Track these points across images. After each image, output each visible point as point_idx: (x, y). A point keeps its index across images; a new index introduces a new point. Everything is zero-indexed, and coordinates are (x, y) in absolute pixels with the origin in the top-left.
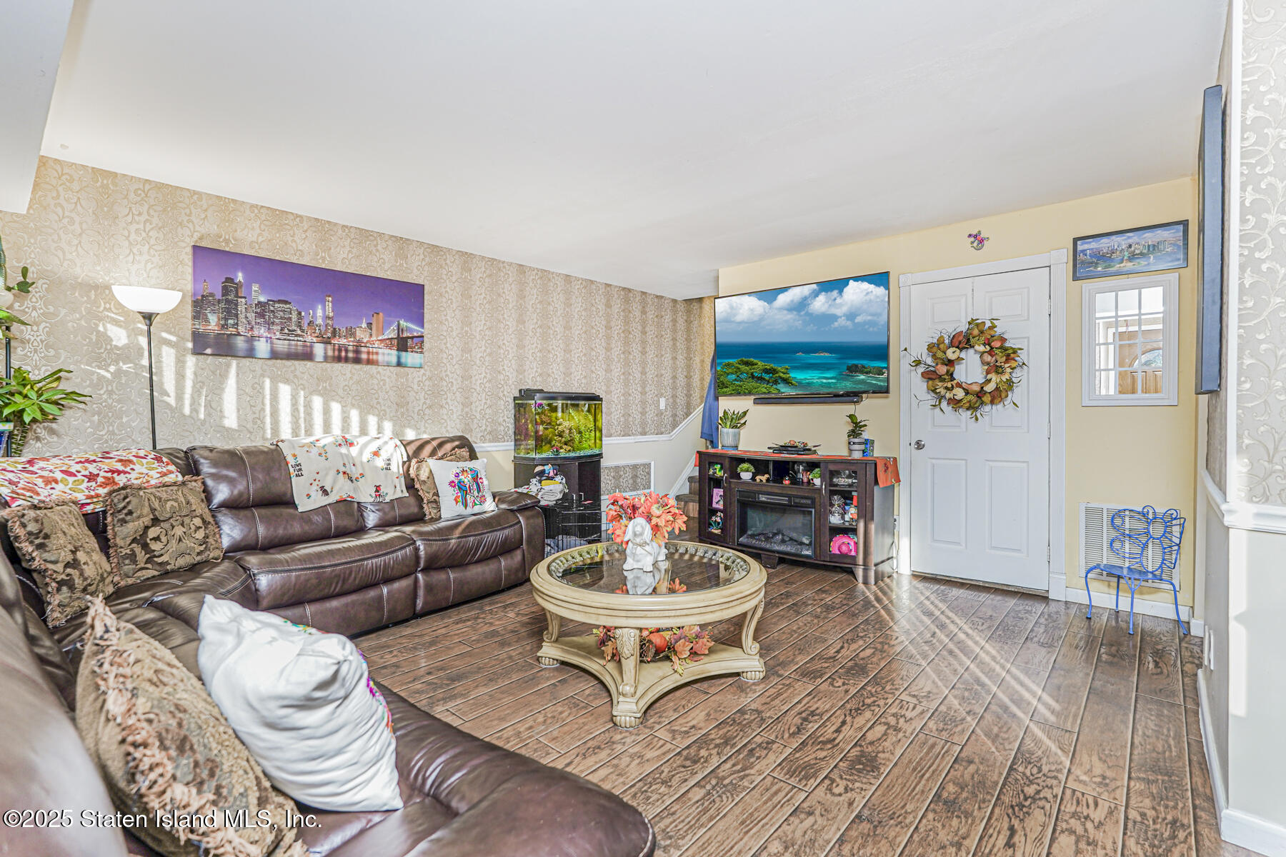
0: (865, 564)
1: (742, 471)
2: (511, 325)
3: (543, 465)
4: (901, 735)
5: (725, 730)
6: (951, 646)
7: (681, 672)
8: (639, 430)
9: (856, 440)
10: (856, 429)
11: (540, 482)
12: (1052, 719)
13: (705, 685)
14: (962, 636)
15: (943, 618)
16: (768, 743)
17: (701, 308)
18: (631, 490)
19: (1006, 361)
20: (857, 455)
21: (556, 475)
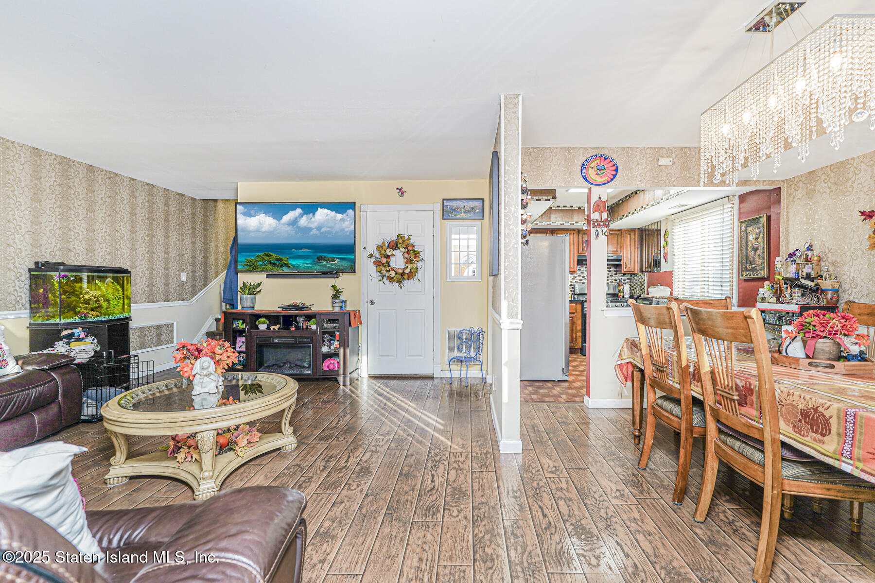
0: (344, 374)
1: (260, 323)
2: (81, 213)
3: (71, 329)
4: (379, 454)
5: (280, 481)
6: (395, 408)
7: (241, 455)
8: (163, 297)
9: (337, 301)
10: (337, 293)
11: (68, 343)
12: (442, 427)
13: (258, 461)
14: (399, 402)
15: (388, 395)
16: (309, 479)
17: (216, 206)
18: (156, 346)
19: (415, 258)
20: (337, 310)
21: (87, 336)
